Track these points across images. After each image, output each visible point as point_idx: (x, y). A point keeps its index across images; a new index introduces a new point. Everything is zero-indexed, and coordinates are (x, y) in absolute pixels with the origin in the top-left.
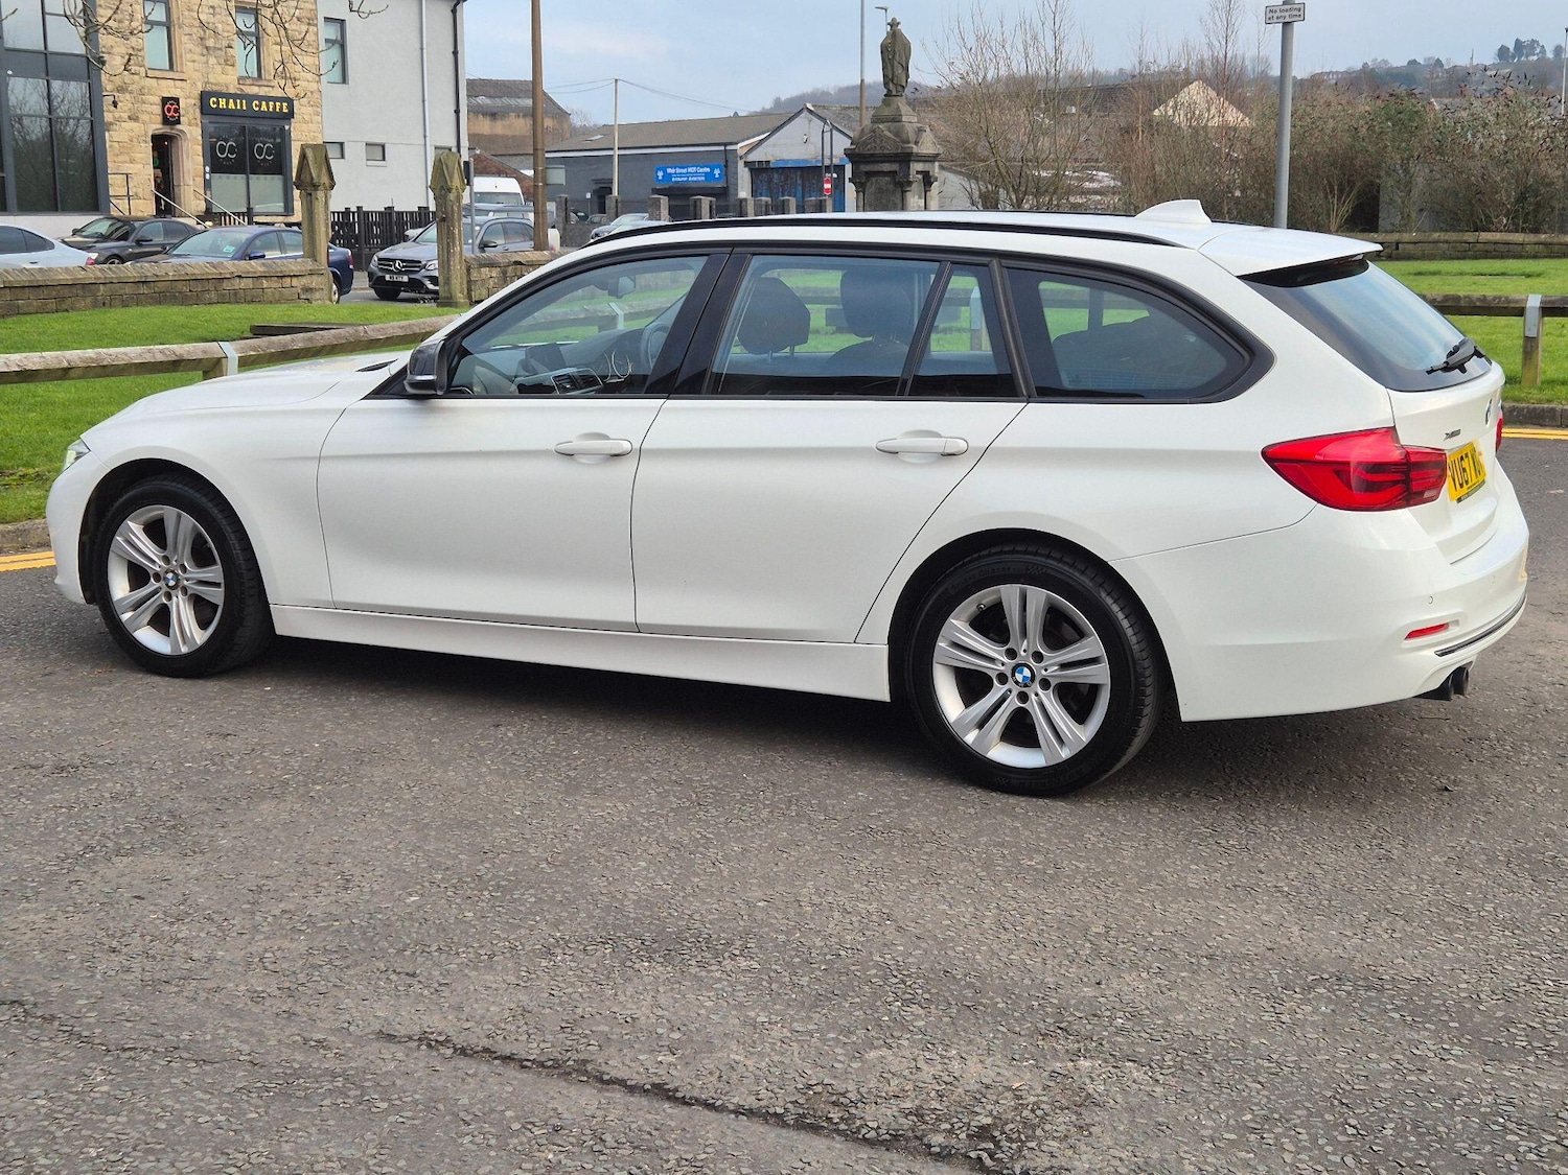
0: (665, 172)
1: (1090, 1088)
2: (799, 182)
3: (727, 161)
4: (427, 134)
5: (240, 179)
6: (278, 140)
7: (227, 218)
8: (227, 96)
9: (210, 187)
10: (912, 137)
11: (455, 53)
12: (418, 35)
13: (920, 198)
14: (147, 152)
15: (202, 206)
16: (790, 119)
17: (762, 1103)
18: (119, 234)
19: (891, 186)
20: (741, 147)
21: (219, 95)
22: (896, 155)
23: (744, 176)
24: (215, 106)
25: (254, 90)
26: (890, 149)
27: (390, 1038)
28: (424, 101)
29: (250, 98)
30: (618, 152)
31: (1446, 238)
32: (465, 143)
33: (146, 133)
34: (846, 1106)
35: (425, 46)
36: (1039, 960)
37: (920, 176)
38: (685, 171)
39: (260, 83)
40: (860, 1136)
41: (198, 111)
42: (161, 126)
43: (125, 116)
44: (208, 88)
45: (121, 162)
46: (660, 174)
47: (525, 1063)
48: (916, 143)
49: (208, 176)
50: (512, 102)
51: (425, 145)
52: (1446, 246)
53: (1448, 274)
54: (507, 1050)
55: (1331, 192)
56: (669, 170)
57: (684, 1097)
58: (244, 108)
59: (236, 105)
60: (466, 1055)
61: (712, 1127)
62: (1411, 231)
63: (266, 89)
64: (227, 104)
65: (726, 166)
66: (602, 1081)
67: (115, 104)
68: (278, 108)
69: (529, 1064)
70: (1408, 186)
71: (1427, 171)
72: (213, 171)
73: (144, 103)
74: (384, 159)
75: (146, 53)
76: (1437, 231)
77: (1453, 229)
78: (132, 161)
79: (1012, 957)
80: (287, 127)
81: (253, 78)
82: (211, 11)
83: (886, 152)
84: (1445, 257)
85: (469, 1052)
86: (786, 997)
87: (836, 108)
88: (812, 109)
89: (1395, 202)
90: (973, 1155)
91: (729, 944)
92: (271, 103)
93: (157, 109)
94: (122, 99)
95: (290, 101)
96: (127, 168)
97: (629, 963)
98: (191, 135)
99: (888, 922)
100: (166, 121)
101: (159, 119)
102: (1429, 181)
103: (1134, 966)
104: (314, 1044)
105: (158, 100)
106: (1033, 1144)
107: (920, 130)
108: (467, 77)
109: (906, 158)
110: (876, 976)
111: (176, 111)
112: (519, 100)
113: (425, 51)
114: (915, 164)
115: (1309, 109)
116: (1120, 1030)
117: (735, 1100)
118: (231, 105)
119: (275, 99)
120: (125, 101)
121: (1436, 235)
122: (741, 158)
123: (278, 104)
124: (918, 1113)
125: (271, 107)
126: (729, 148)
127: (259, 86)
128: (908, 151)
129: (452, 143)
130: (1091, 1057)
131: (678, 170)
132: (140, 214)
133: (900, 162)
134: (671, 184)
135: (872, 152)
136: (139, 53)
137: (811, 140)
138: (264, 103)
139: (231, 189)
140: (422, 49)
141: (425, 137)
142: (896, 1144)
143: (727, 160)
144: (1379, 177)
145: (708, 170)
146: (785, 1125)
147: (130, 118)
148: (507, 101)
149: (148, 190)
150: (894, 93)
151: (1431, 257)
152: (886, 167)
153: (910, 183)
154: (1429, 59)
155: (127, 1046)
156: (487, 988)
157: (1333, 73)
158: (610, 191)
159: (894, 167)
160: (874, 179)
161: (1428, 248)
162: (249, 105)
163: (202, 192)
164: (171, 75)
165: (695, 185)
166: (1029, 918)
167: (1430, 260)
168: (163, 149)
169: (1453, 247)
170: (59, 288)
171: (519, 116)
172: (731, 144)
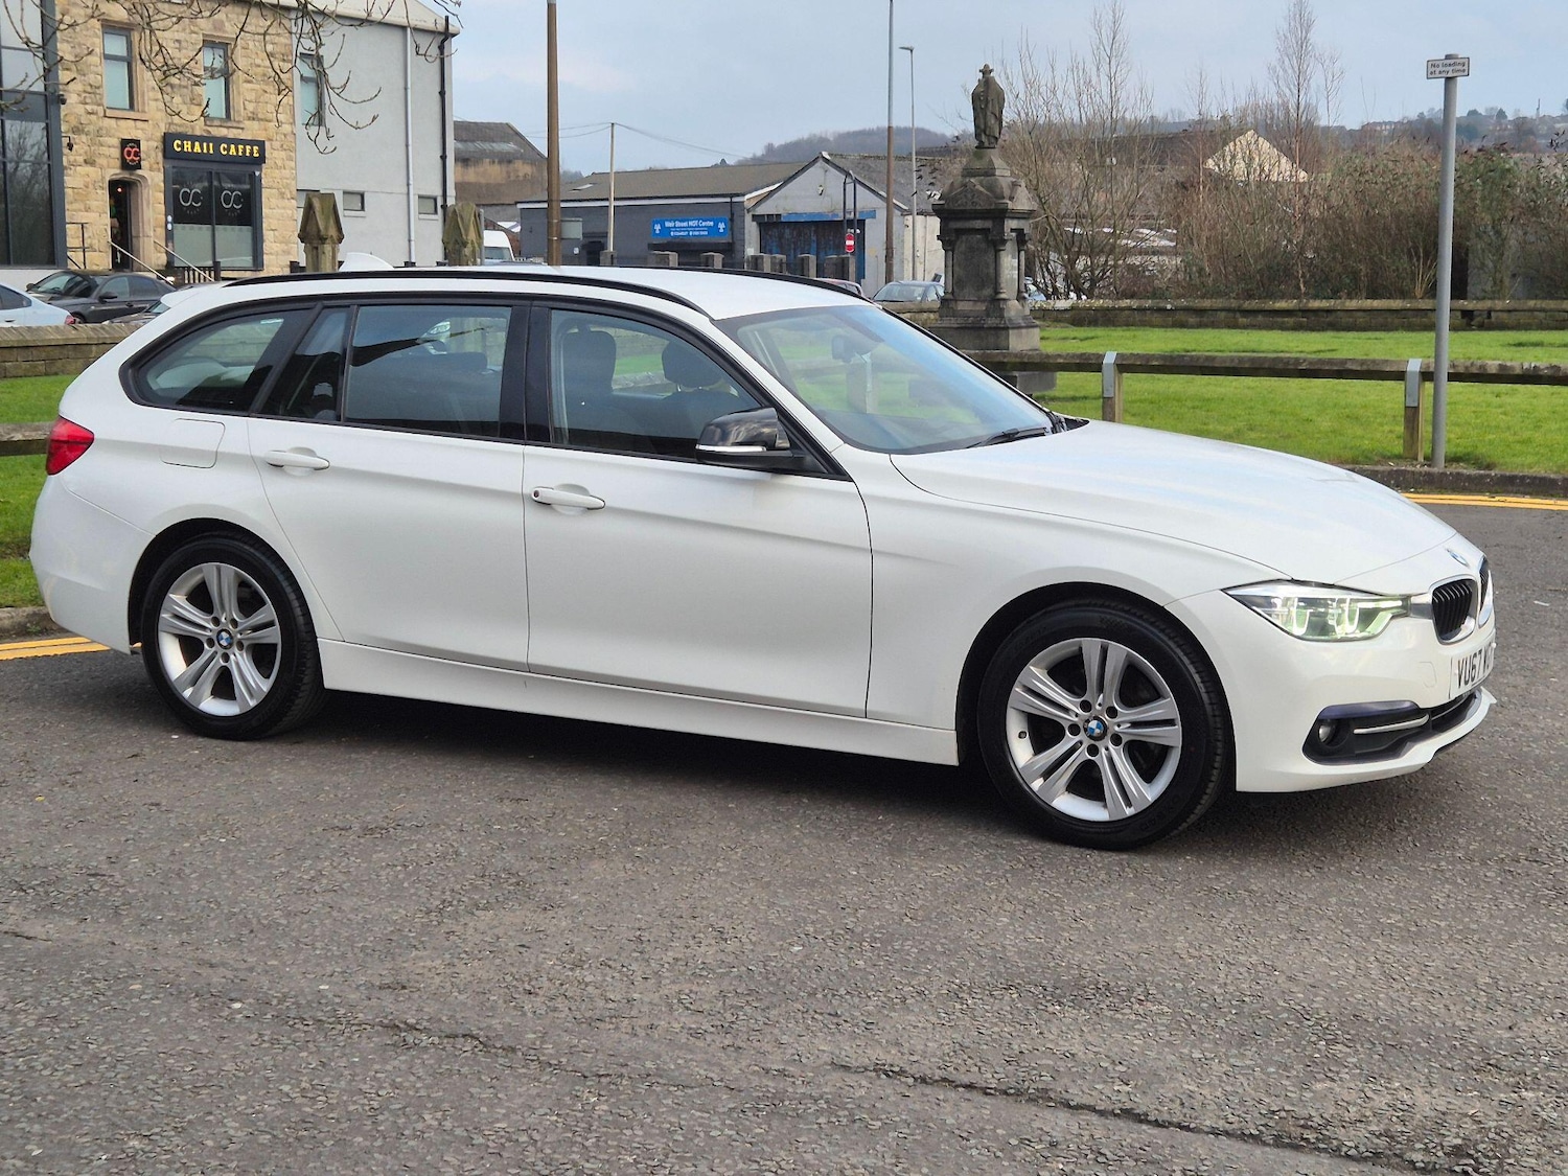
0: (663, 225)
1: (1544, 1115)
2: (814, 238)
3: (732, 215)
4: (411, 182)
5: (205, 229)
6: (247, 187)
7: (191, 272)
8: (193, 139)
9: (172, 239)
10: (1007, 192)
11: (442, 93)
12: (402, 74)
13: (1013, 258)
14: (102, 200)
15: (163, 259)
16: (803, 170)
17: (1233, 1126)
18: (77, 289)
19: (983, 246)
20: (748, 199)
21: (183, 137)
22: (988, 211)
23: (751, 230)
24: (179, 149)
25: (223, 132)
26: (982, 205)
27: (846, 1068)
28: (407, 146)
29: (217, 141)
30: (614, 203)
31: (1543, 306)
32: (451, 192)
33: (103, 178)
34: (1316, 1129)
35: (409, 86)
36: (1442, 1006)
37: (1014, 234)
38: (685, 224)
39: (229, 124)
40: (1343, 1154)
41: (160, 155)
42: (118, 171)
43: (81, 159)
44: (173, 129)
45: (75, 211)
46: (658, 227)
47: (989, 1091)
48: (1011, 199)
49: (170, 227)
50: (487, 146)
51: (408, 194)
52: (1542, 315)
53: (1551, 345)
54: (966, 1080)
55: (1416, 254)
56: (668, 224)
57: (1156, 1120)
58: (211, 152)
59: (202, 148)
60: (926, 1083)
61: (1199, 1146)
62: (1504, 299)
63: (234, 130)
64: (193, 147)
65: (732, 220)
66: (1069, 1107)
67: (70, 146)
68: (248, 151)
69: (992, 1092)
70: (1499, 250)
71: (1520, 232)
72: (176, 221)
73: (102, 145)
74: (363, 209)
75: (105, 90)
76: (1532, 299)
77: (1551, 296)
78: (88, 209)
79: (1413, 1003)
80: (257, 173)
81: (221, 119)
82: (177, 45)
83: (978, 207)
84: (1542, 327)
85: (928, 1080)
86: (1211, 1037)
87: (854, 156)
88: (828, 157)
89: (1487, 266)
90: (1457, 1169)
91: (1130, 990)
92: (241, 147)
93: (116, 153)
94: (77, 141)
95: (261, 144)
96: (82, 217)
97: (1040, 1007)
98: (152, 180)
99: (1277, 973)
100: (125, 166)
101: (118, 163)
102: (1523, 244)
103: (1536, 1012)
104: (775, 1073)
105: (116, 142)
106: (1512, 1161)
107: (1014, 185)
108: (455, 119)
109: (1000, 214)
110: (1288, 1018)
111: (137, 154)
112: (494, 145)
113: (409, 91)
114: (1010, 221)
115: (1391, 165)
116: (1548, 1067)
117: (1208, 1123)
118: (197, 149)
119: (245, 142)
120: (81, 143)
121: (1532, 303)
122: (748, 211)
123: (248, 147)
124: (1387, 1134)
125: (240, 151)
126: (735, 199)
127: (228, 127)
128: (1002, 207)
129: (438, 192)
130: (1532, 1089)
131: (678, 224)
132: (95, 268)
133: (994, 219)
134: (669, 239)
135: (961, 208)
136: (98, 91)
137: (829, 191)
138: (233, 146)
139: (194, 240)
140: (406, 89)
141: (408, 185)
142: (1379, 1161)
143: (734, 213)
144: (1468, 239)
145: (712, 223)
146: (1265, 1144)
147: (85, 161)
148: (480, 145)
149: (103, 242)
150: (986, 144)
151: (1527, 327)
152: (978, 224)
153: (1004, 242)
154: (1492, 109)
155: (601, 1073)
156: (915, 1027)
157: (1386, 123)
158: (603, 246)
159: (988, 224)
160: (964, 238)
161: (1523, 318)
162: (217, 148)
163: (163, 244)
164: (132, 115)
165: (695, 240)
166: (1413, 969)
167: (1526, 330)
168: (122, 197)
169: (1550, 316)
170: (50, 348)
171: (494, 162)
172: (738, 195)
